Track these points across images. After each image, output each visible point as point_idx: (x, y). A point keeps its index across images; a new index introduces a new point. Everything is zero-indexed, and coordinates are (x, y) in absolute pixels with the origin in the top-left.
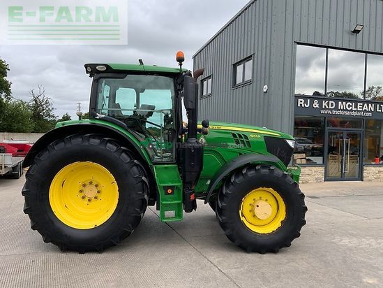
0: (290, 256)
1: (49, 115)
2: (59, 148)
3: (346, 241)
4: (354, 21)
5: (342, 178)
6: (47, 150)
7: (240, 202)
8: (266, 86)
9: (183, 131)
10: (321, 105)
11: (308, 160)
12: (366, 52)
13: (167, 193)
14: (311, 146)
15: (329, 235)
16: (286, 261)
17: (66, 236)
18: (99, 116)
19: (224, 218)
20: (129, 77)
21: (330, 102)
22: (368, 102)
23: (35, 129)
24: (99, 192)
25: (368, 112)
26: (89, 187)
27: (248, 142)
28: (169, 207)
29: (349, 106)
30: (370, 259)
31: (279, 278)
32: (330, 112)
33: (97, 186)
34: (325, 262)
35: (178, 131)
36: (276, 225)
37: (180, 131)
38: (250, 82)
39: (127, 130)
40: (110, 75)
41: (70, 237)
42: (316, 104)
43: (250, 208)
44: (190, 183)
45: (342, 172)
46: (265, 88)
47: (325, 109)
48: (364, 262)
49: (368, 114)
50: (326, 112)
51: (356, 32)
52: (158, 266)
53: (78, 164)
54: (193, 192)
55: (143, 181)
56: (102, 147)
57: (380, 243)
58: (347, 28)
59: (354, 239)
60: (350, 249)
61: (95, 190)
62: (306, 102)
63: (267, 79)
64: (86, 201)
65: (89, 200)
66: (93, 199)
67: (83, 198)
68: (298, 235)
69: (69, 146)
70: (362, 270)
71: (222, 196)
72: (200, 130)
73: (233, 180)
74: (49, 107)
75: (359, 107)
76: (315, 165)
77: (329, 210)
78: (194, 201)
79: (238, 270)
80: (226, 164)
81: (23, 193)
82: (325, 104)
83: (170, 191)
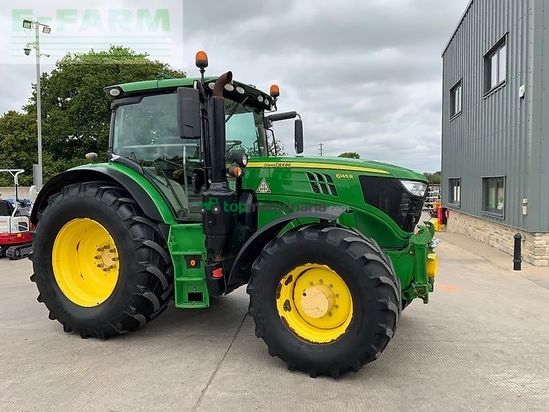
8: (523, 86)
13: (190, 265)
18: (115, 157)
24: (114, 260)
27: (333, 187)
28: (193, 287)
38: (503, 84)
39: (141, 175)
44: (212, 251)
46: (521, 91)
54: (218, 266)
63: (524, 75)
64: (101, 270)
67: (99, 266)
83: (193, 263)
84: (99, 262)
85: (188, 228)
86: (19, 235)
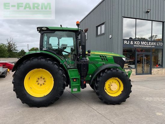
0: (126, 106)
1: (15, 50)
2: (28, 63)
3: (147, 99)
4: (147, 8)
5: (143, 73)
6: (22, 64)
7: (104, 84)
8: (111, 36)
9: (80, 55)
10: (134, 43)
11: (129, 66)
12: (152, 21)
13: (74, 81)
14: (129, 60)
15: (140, 97)
16: (124, 108)
17: (32, 100)
18: (44, 49)
19: (98, 91)
20: (56, 32)
21: (138, 42)
22: (153, 42)
23: (9, 56)
24: (45, 81)
25: (153, 46)
26: (40, 79)
27: (106, 59)
28: (75, 87)
29: (145, 43)
30: (158, 106)
31: (122, 114)
32: (137, 46)
33: (44, 79)
34: (140, 107)
35: (78, 55)
36: (120, 93)
38: (104, 34)
39: (56, 55)
40: (48, 32)
41: (33, 101)
42: (132, 43)
43: (108, 86)
44: (83, 76)
45: (143, 71)
46: (110, 36)
47: (136, 45)
48: (156, 107)
49: (153, 47)
50: (136, 46)
51: (148, 12)
52: (72, 111)
53: (36, 69)
54: (85, 80)
55: (64, 76)
56: (46, 62)
57: (161, 99)
58: (144, 10)
59: (151, 98)
60: (150, 102)
61: (43, 81)
62: (128, 42)
63: (111, 33)
64: (39, 85)
65: (41, 85)
66: (42, 84)
67: (38, 84)
68: (129, 97)
69: (32, 62)
70: (155, 110)
71: (97, 82)
72: (87, 54)
73: (101, 75)
74: (15, 46)
75: (149, 43)
76: (132, 68)
77: (139, 87)
78: (85, 84)
79: (105, 112)
80: (97, 69)
81: (13, 83)
82: (135, 43)
84: (38, 83)
85: (73, 70)
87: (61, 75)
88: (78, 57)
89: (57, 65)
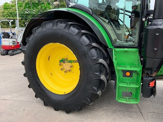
13: (125, 76)
18: (72, 5)
37: (145, 13)
83: (128, 74)
86: (13, 46)
87: (95, 59)
88: (144, 19)
89: (87, 37)
